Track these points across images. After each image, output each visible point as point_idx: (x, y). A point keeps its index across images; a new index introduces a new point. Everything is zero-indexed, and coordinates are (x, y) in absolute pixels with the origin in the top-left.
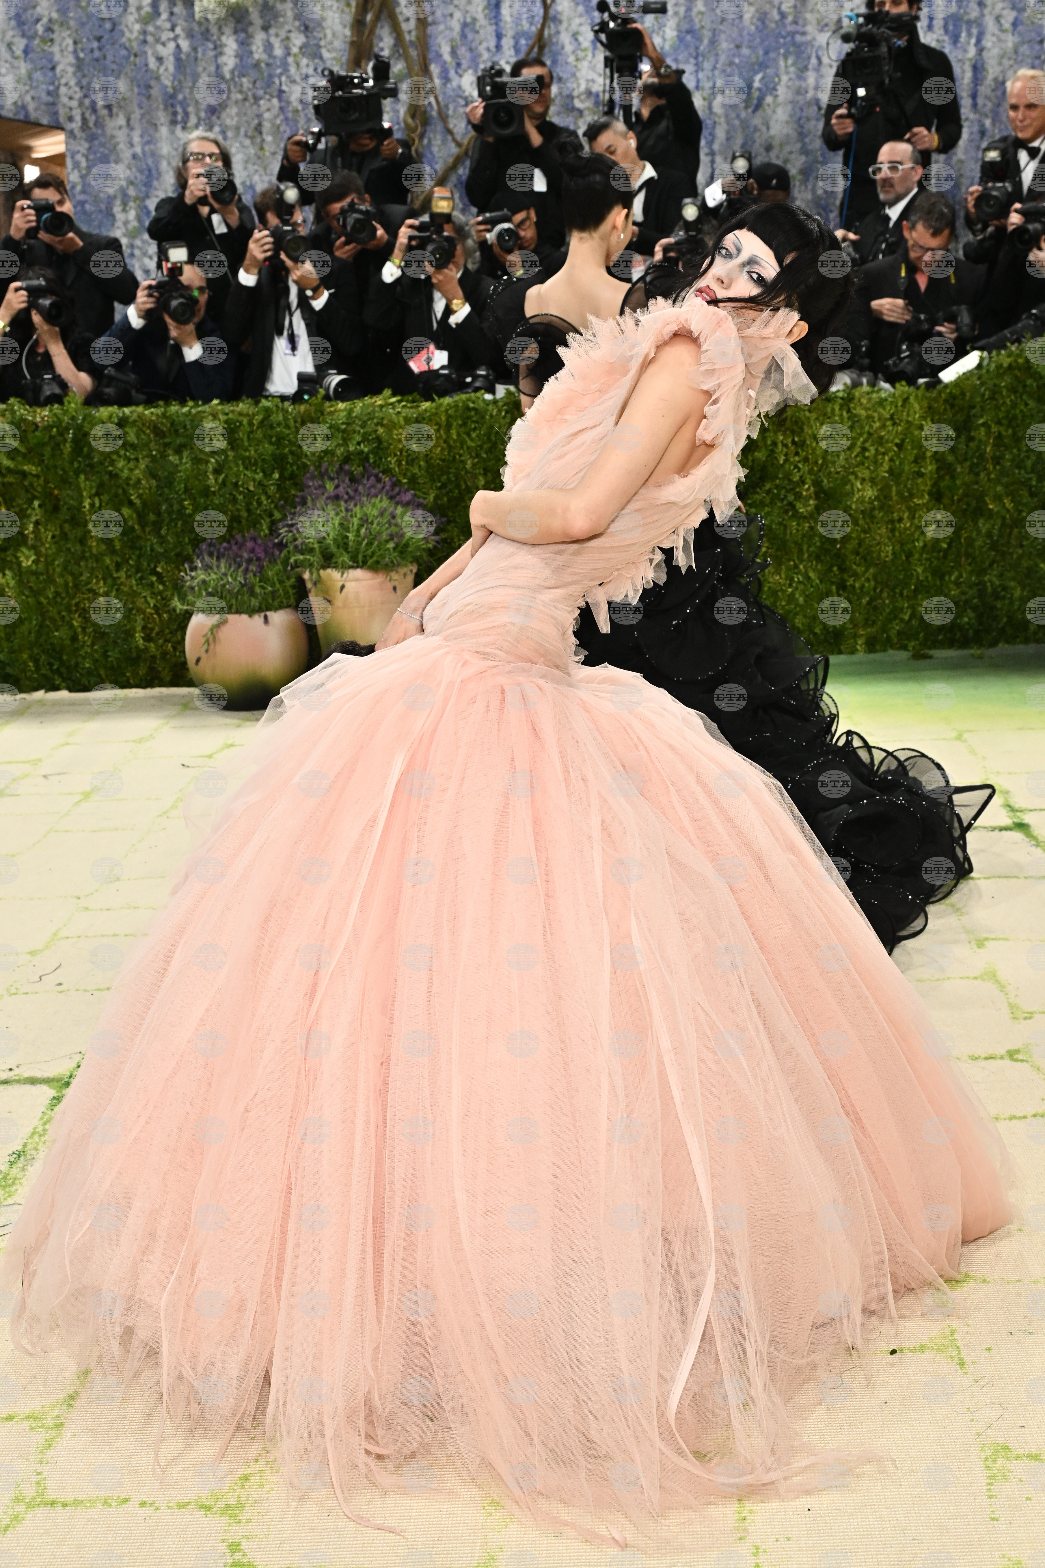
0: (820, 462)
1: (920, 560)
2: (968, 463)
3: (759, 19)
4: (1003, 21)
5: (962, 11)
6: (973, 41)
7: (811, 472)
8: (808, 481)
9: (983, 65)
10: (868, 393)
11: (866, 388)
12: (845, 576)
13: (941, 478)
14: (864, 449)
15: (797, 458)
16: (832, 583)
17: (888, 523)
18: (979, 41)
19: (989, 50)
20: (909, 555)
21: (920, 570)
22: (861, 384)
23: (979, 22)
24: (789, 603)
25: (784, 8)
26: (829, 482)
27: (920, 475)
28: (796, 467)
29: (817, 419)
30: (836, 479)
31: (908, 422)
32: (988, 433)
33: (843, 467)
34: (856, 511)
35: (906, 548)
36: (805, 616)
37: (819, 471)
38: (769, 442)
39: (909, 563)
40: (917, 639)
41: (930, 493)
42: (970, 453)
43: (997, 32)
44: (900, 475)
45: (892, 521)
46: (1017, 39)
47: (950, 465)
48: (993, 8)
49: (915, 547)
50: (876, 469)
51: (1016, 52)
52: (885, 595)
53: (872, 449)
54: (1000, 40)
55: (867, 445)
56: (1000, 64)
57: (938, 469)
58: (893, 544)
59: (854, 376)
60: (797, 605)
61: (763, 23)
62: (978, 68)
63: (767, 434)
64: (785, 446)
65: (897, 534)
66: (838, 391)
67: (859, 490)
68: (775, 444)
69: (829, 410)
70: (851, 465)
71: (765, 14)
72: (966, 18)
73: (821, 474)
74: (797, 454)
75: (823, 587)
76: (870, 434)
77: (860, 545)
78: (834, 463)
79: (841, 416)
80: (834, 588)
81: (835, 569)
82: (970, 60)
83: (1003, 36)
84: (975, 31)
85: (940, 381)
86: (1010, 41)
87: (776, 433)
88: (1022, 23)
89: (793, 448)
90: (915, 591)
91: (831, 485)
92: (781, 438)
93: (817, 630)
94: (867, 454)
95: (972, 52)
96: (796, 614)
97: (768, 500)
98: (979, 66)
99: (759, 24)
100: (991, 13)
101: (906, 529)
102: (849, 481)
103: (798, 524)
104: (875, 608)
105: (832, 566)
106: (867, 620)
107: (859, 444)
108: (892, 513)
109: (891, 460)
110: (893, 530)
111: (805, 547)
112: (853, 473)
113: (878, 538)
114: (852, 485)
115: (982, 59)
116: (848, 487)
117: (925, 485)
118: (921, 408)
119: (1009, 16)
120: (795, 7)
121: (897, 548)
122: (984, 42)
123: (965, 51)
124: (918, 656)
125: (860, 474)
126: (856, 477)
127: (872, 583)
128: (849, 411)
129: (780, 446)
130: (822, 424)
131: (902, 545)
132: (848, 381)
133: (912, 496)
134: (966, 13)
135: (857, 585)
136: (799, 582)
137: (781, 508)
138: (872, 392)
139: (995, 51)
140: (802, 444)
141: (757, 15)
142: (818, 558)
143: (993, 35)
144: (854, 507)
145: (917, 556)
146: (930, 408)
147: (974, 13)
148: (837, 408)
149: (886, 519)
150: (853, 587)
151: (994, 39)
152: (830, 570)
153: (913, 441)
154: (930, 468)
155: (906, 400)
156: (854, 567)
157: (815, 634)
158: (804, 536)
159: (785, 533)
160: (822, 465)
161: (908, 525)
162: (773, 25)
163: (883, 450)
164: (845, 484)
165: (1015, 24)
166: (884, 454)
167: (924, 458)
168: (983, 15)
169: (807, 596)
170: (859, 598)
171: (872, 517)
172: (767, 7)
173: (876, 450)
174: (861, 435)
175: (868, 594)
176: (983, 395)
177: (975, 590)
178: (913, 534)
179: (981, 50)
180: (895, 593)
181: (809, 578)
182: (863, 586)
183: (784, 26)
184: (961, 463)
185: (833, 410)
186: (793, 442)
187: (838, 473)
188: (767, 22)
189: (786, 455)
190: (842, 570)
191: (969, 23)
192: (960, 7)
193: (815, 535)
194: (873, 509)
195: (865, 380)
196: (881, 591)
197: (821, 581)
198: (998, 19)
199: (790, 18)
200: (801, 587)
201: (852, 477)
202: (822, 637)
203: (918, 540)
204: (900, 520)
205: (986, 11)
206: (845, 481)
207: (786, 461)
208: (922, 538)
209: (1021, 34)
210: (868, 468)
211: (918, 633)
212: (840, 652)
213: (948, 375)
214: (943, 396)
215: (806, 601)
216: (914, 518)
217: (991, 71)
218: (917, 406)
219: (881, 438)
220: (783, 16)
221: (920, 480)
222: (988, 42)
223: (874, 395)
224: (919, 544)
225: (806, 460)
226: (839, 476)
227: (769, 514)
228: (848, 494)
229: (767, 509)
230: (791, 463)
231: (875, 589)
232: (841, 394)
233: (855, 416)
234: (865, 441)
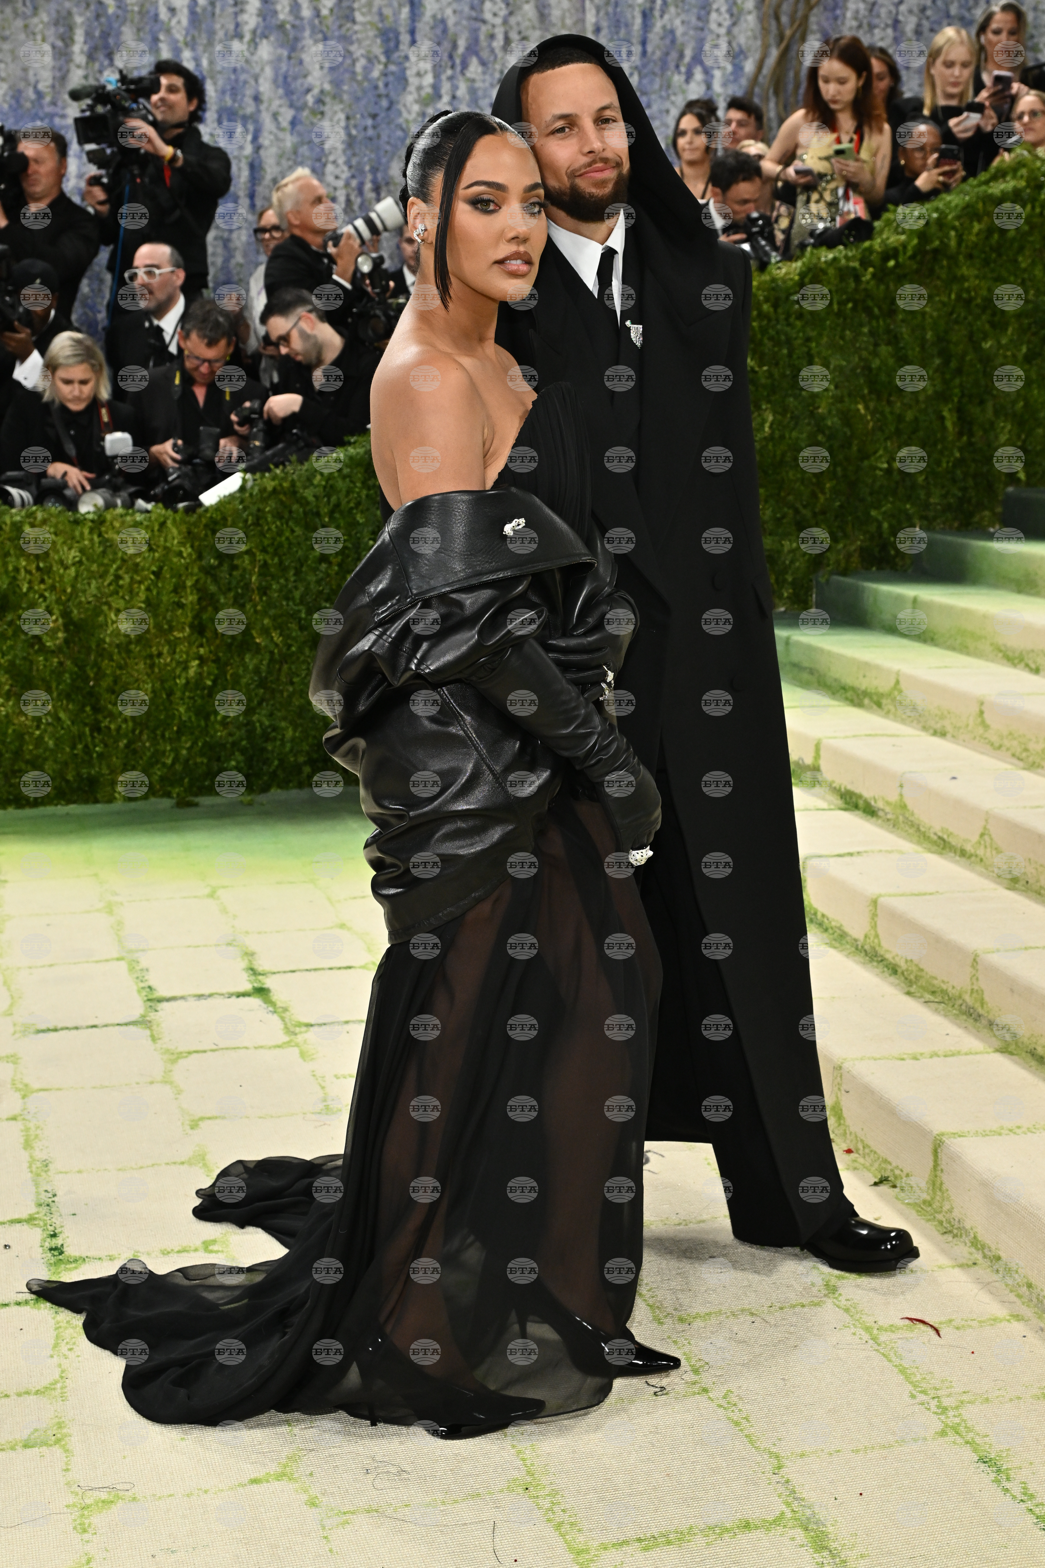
0: (69, 590)
1: (182, 699)
2: (232, 594)
3: (13, 97)
4: (280, 119)
5: (236, 105)
6: (249, 138)
7: (58, 601)
8: (56, 611)
9: (261, 162)
10: (122, 516)
11: (120, 510)
12: (100, 717)
13: (203, 609)
14: (118, 577)
15: (42, 586)
16: (86, 725)
17: (145, 658)
18: (255, 138)
19: (266, 148)
20: (170, 694)
21: (182, 709)
22: (115, 506)
23: (254, 118)
24: (37, 747)
25: (41, 86)
26: (79, 613)
27: (180, 605)
28: (42, 596)
29: (64, 543)
30: (87, 609)
31: (165, 548)
32: (253, 561)
33: (95, 596)
34: (110, 645)
35: (166, 686)
36: (55, 761)
37: (68, 600)
38: (10, 568)
39: (171, 703)
40: (182, 786)
41: (191, 626)
42: (234, 583)
43: (275, 130)
44: (158, 605)
45: (151, 656)
46: (295, 139)
47: (213, 595)
48: (270, 105)
49: (176, 684)
50: (132, 598)
51: (295, 152)
52: (145, 737)
53: (127, 578)
54: (277, 139)
55: (121, 572)
56: (278, 164)
57: (200, 599)
58: (152, 682)
59: (107, 495)
60: (47, 749)
61: (18, 101)
62: (255, 167)
63: (9, 559)
64: (28, 572)
65: (157, 670)
66: (89, 513)
67: (113, 622)
68: (17, 570)
69: (77, 533)
70: (103, 594)
71: (20, 92)
72: (241, 113)
73: (70, 604)
74: (42, 581)
75: (75, 729)
76: (124, 561)
77: (115, 682)
78: (84, 591)
79: (91, 540)
80: (87, 730)
81: (88, 709)
82: (246, 157)
83: (281, 135)
84: (251, 127)
85: (200, 504)
86: (289, 140)
87: (18, 558)
88: (301, 123)
89: (38, 575)
90: (178, 732)
91: (82, 616)
92: (24, 563)
93: (70, 777)
94: (121, 582)
95: (249, 150)
96: (46, 759)
97: (10, 632)
98: (256, 163)
99: (13, 102)
100: (267, 109)
101: (166, 665)
102: (102, 611)
103: (46, 660)
104: (135, 752)
105: (84, 706)
106: (125, 765)
107: (112, 571)
108: (151, 647)
109: (148, 589)
110: (152, 666)
111: (54, 685)
112: (108, 604)
113: (136, 675)
114: (106, 616)
115: (259, 157)
116: (101, 619)
117: (185, 617)
118: (180, 533)
119: (287, 114)
120: (53, 87)
121: (158, 685)
122: (261, 140)
123: (241, 148)
124: (183, 804)
125: (114, 605)
126: (110, 608)
127: (130, 724)
128: (100, 535)
129: (23, 572)
130: (70, 549)
131: (162, 682)
132: (100, 502)
133: (171, 629)
134: (240, 107)
135: (113, 727)
136: (48, 724)
137: (25, 641)
138: (126, 514)
139: (273, 150)
140: (48, 571)
141: (11, 93)
142: (68, 697)
143: (271, 133)
144: (108, 640)
145: (178, 694)
146: (189, 533)
147: (250, 108)
148: (86, 531)
149: (144, 653)
150: (108, 728)
151: (272, 137)
152: (82, 710)
153: (172, 569)
154: (190, 598)
155: (163, 524)
156: (110, 706)
157: (67, 781)
158: (52, 672)
159: (31, 670)
160: (71, 594)
161: (168, 660)
162: (28, 105)
163: (138, 578)
164: (98, 615)
165: (294, 123)
166: (140, 582)
167: (184, 587)
168: (259, 111)
169: (57, 739)
170: (116, 741)
171: (129, 652)
172: (22, 85)
173: (132, 578)
174: (114, 561)
175: (126, 735)
176: (246, 521)
177: (243, 731)
178: (174, 670)
179: (258, 148)
180: (156, 735)
181: (59, 719)
182: (119, 729)
183: (41, 106)
184: (224, 594)
185: (82, 534)
186: (38, 568)
187: (89, 603)
188: (22, 101)
189: (30, 582)
190: (96, 709)
191: (245, 119)
192: (234, 101)
193: (65, 671)
194: (130, 642)
195: (119, 502)
196: (141, 733)
197: (73, 723)
198: (275, 116)
199: (48, 99)
200: (50, 729)
201: (105, 608)
202: (75, 785)
203: (179, 677)
204: (160, 655)
205: (263, 107)
206: (97, 612)
207: (30, 588)
208: (184, 675)
209: (300, 134)
210: (123, 598)
211: (182, 779)
212: (96, 801)
213: (210, 498)
214: (204, 521)
215: (56, 745)
216: (174, 652)
217: (269, 170)
218: (175, 531)
219: (137, 565)
220: (40, 95)
221: (180, 612)
222: (266, 140)
223: (128, 518)
224: (181, 681)
225: (53, 588)
226: (91, 607)
227: (11, 647)
228: (101, 626)
229: (9, 643)
230: (36, 592)
231: (133, 731)
232: (91, 516)
233: (107, 540)
234: (119, 568)
